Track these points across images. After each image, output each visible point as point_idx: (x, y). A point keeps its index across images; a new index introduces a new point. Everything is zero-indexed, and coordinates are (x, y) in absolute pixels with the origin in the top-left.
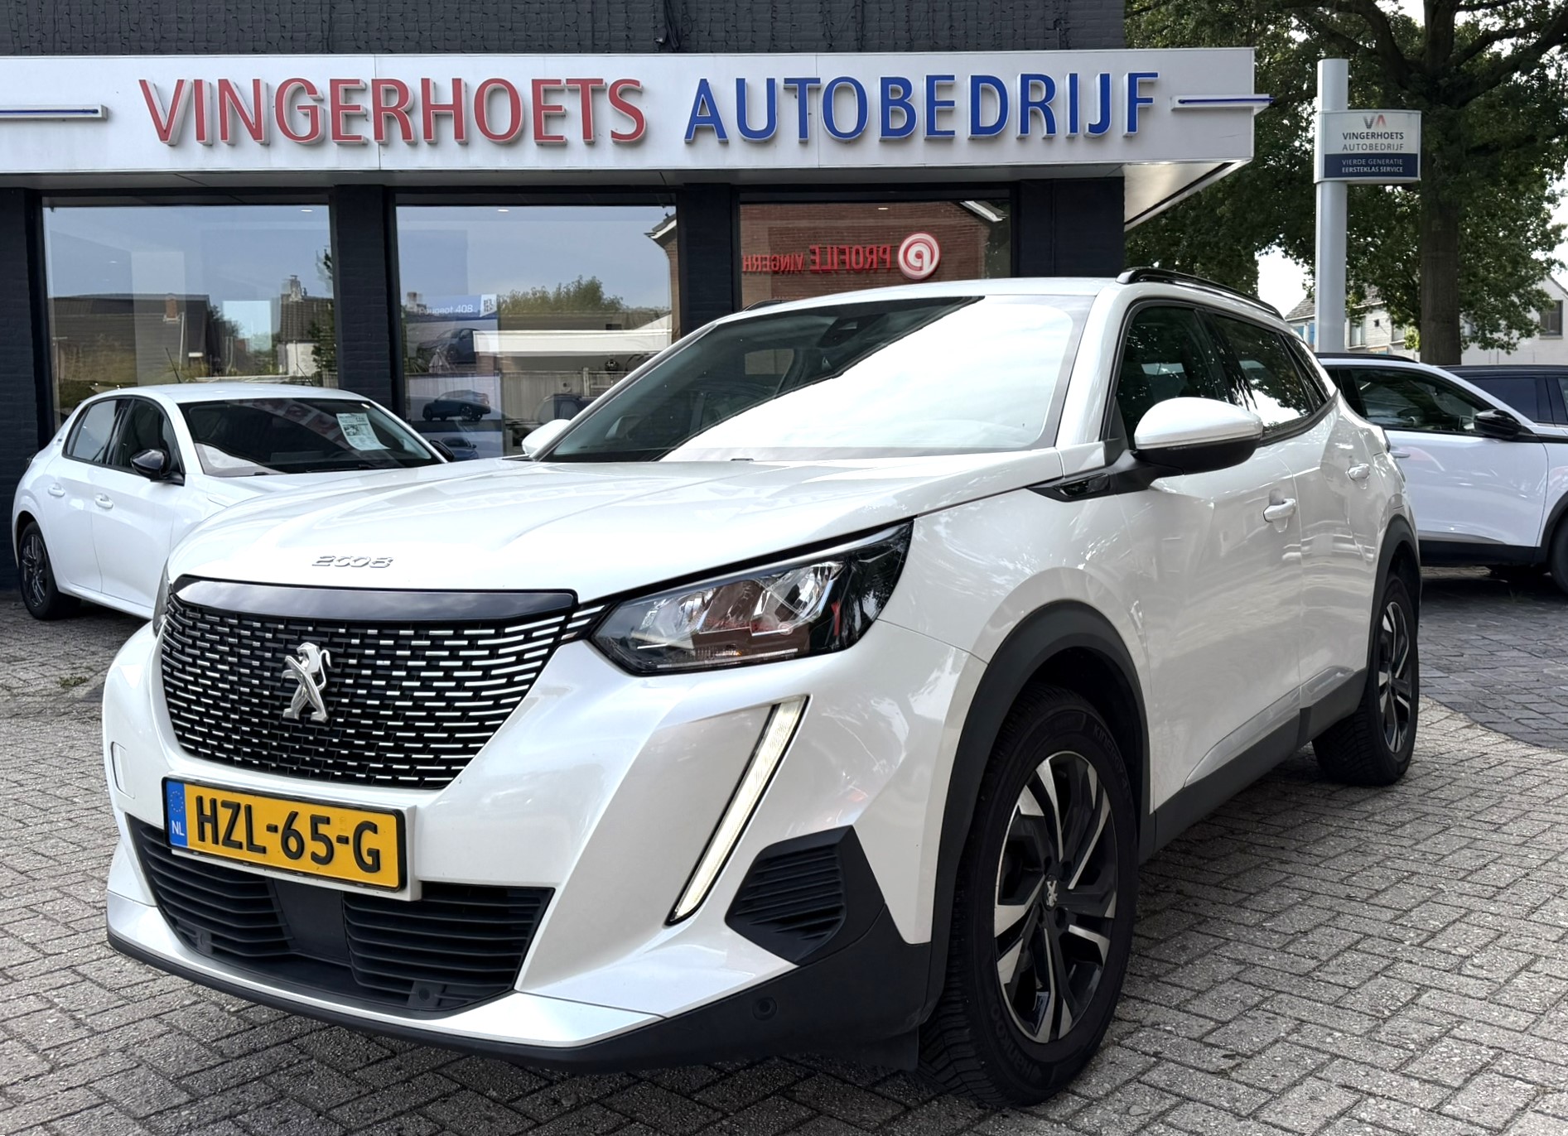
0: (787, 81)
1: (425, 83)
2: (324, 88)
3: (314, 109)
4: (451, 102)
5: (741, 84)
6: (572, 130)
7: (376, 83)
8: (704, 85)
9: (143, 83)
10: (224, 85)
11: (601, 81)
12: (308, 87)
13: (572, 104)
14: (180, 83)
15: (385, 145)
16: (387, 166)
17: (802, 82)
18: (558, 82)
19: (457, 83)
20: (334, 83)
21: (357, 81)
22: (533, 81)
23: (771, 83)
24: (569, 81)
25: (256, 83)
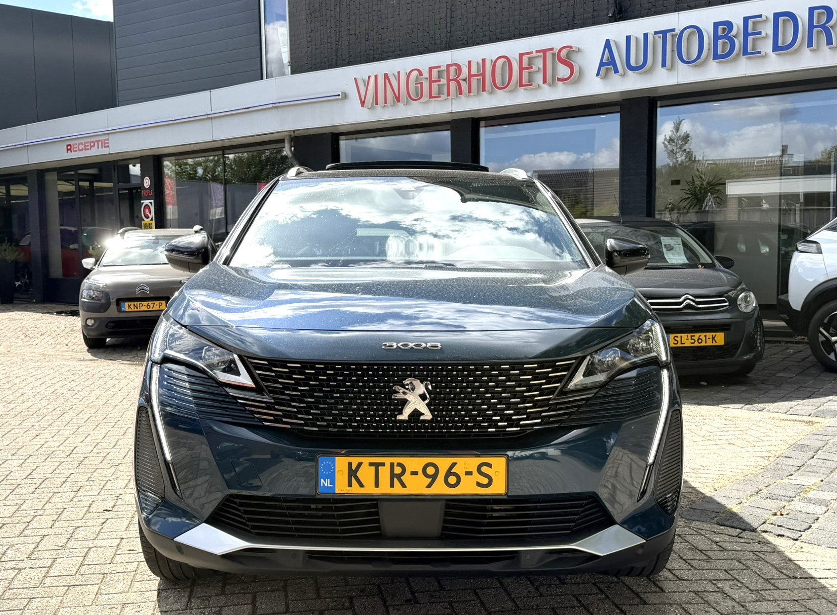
0: (656, 33)
1: (470, 62)
2: (426, 72)
3: (421, 84)
4: (481, 72)
5: (628, 38)
6: (538, 80)
7: (448, 66)
8: (608, 44)
9: (355, 79)
10: (386, 76)
11: (553, 49)
12: (420, 73)
14: (369, 76)
15: (454, 99)
16: (456, 109)
17: (664, 33)
18: (531, 53)
19: (484, 60)
20: (431, 69)
21: (439, 67)
22: (520, 54)
23: (646, 35)
24: (537, 52)
25: (399, 73)
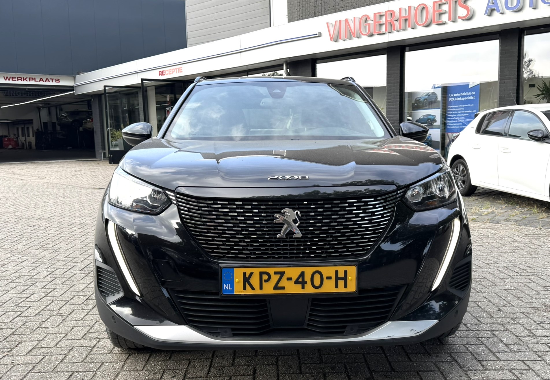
1: (400, 9)
2: (372, 17)
3: (369, 24)
4: (407, 15)
6: (445, 18)
7: (387, 12)
9: (327, 23)
10: (347, 20)
13: (446, 8)
14: (336, 21)
15: (390, 33)
16: (391, 39)
19: (410, 7)
20: (375, 14)
21: (381, 13)
22: (433, 2)
25: (354, 18)
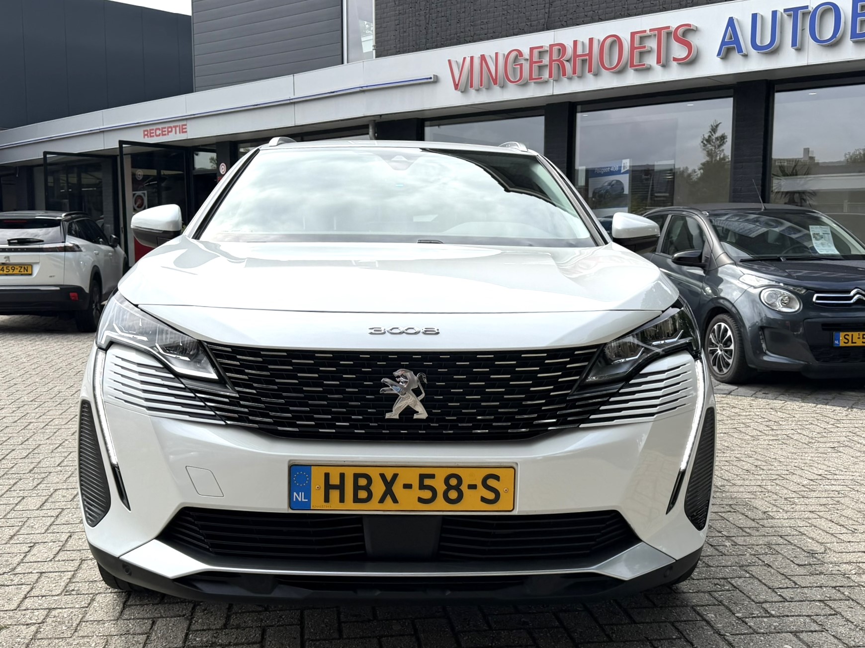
0: (785, 10)
1: (575, 42)
2: (527, 53)
3: (521, 65)
4: (587, 52)
5: (754, 16)
6: (651, 60)
7: (551, 46)
8: (731, 22)
9: (449, 61)
10: (483, 57)
11: (668, 27)
12: (520, 53)
13: (652, 44)
14: (465, 59)
15: (556, 81)
16: (557, 91)
17: (795, 10)
18: (645, 31)
19: (591, 40)
20: (532, 49)
21: (542, 47)
22: (632, 33)
23: (774, 13)
24: (651, 30)
25: (497, 54)
